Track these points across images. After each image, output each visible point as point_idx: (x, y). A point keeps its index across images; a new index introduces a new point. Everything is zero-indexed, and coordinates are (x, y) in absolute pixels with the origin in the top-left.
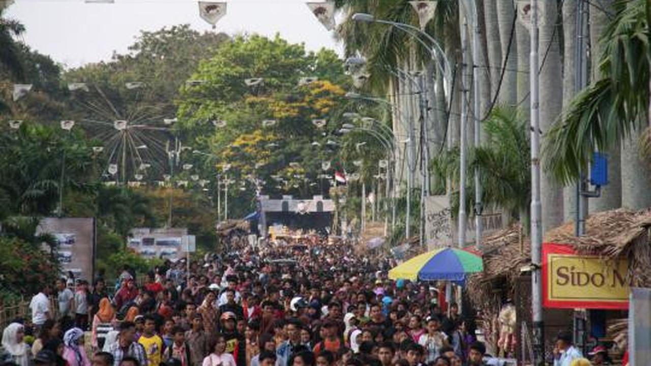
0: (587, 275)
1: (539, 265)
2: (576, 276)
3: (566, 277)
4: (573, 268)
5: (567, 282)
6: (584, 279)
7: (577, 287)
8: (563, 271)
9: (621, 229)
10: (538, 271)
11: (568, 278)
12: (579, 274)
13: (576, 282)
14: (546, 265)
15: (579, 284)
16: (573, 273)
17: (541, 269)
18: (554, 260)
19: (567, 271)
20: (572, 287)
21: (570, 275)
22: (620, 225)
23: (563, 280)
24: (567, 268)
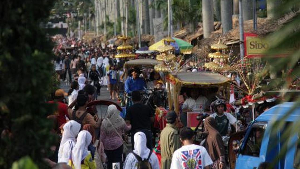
0: (262, 45)
1: (243, 41)
2: (257, 45)
3: (253, 45)
4: (256, 42)
5: (254, 47)
6: (260, 46)
7: (258, 49)
8: (252, 43)
9: (274, 26)
10: (243, 44)
11: (254, 46)
12: (258, 44)
13: (257, 47)
14: (246, 41)
15: (259, 48)
16: (256, 44)
17: (244, 43)
18: (249, 39)
19: (254, 43)
20: (256, 49)
21: (255, 45)
22: (273, 25)
23: (252, 47)
24: (253, 42)
